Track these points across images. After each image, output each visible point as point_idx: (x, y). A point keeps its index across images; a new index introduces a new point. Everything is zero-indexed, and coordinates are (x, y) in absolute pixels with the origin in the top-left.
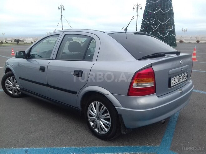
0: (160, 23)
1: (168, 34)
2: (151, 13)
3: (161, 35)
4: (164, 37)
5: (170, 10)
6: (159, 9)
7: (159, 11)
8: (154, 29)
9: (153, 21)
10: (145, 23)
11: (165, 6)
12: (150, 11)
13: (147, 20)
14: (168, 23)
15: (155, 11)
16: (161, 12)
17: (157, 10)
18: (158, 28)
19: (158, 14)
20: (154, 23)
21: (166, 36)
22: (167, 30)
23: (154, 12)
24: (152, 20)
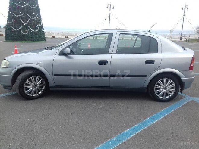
0: (30, 18)
1: (38, 29)
2: (19, 6)
3: (32, 30)
4: (36, 32)
5: (37, 6)
6: (27, 4)
7: (27, 6)
8: (24, 23)
9: (23, 15)
10: (13, 16)
11: (33, 2)
12: (17, 4)
13: (15, 13)
14: (37, 18)
15: (23, 5)
16: (29, 7)
17: (25, 4)
18: (28, 22)
19: (26, 9)
20: (23, 18)
21: (37, 31)
22: (37, 25)
23: (23, 7)
24: (21, 14)
